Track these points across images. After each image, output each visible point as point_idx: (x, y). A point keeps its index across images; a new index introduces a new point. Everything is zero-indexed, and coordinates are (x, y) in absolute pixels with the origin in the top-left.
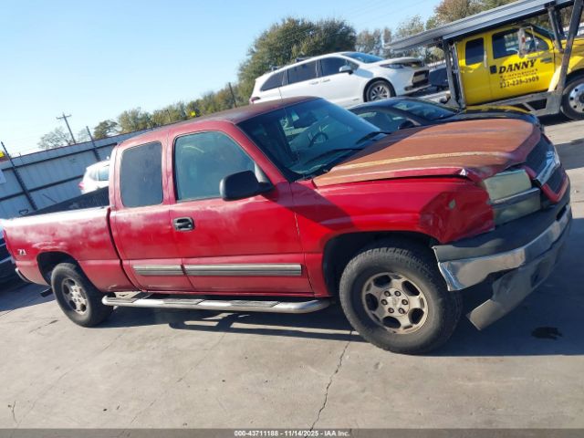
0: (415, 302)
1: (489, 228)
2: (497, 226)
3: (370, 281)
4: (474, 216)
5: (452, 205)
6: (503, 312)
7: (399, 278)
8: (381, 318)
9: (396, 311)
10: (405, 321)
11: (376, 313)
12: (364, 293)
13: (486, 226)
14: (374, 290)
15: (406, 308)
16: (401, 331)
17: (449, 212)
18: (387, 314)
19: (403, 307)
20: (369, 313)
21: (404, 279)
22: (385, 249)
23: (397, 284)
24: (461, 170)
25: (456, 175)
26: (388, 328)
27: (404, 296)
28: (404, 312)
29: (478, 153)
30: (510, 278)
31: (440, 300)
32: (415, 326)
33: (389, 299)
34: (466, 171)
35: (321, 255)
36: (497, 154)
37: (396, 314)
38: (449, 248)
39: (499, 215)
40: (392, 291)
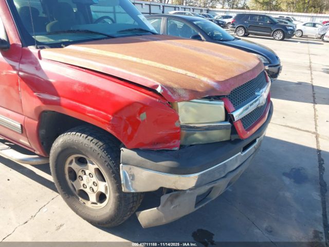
0: (101, 187)
1: (174, 146)
2: (181, 147)
3: (73, 157)
4: (162, 132)
5: (143, 116)
6: (164, 221)
7: (93, 164)
8: (77, 189)
9: (88, 188)
10: (93, 197)
11: (74, 183)
12: (67, 166)
13: (172, 144)
14: (75, 166)
15: (95, 188)
16: (88, 204)
17: (139, 122)
18: (82, 188)
19: (93, 186)
20: (69, 182)
21: (96, 166)
22: (85, 136)
23: (91, 168)
24: (157, 86)
25: (152, 90)
26: (80, 199)
27: (95, 179)
28: (93, 191)
29: (190, 74)
30: (177, 196)
31: (117, 194)
32: (99, 204)
33: (84, 177)
34: (162, 88)
35: (37, 122)
36: (205, 79)
37: (88, 190)
38: (134, 154)
39: (187, 137)
40: (87, 172)
